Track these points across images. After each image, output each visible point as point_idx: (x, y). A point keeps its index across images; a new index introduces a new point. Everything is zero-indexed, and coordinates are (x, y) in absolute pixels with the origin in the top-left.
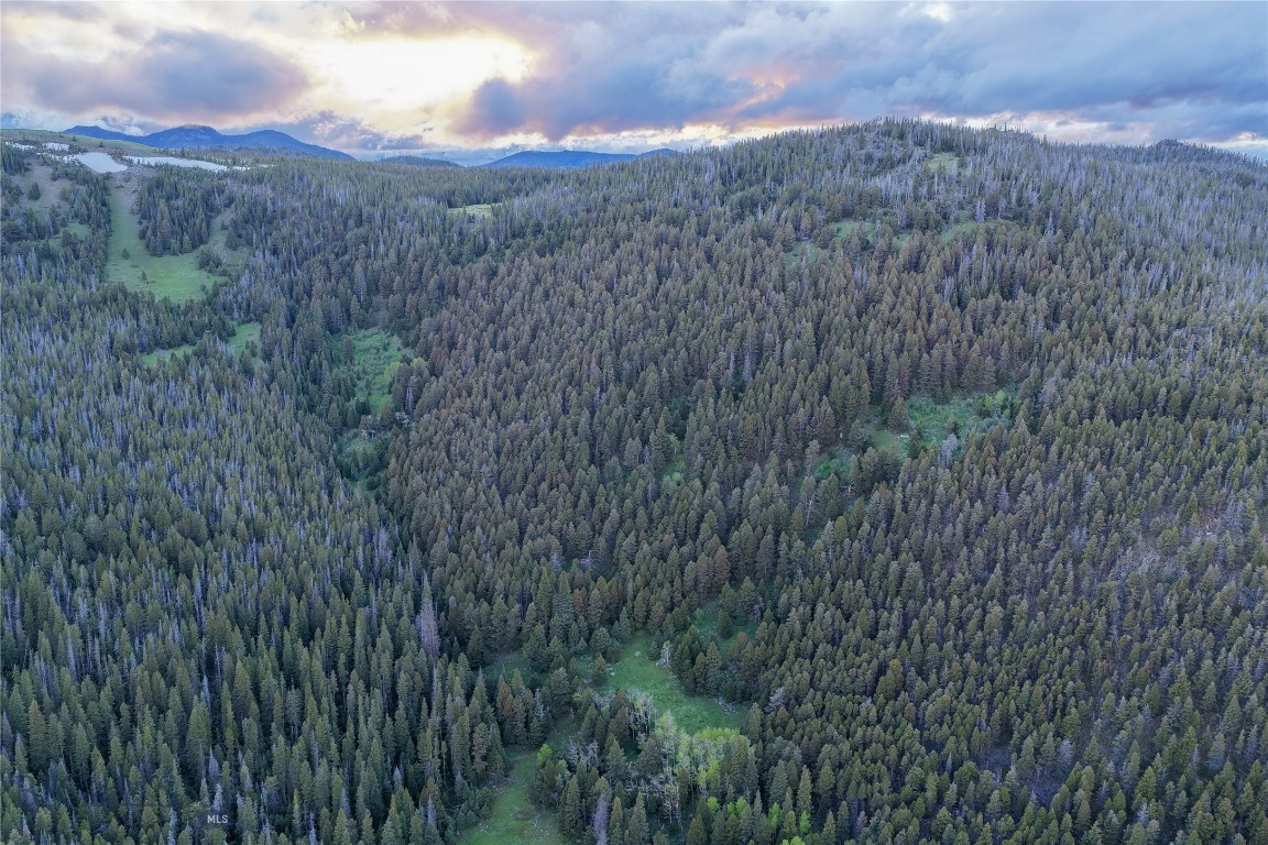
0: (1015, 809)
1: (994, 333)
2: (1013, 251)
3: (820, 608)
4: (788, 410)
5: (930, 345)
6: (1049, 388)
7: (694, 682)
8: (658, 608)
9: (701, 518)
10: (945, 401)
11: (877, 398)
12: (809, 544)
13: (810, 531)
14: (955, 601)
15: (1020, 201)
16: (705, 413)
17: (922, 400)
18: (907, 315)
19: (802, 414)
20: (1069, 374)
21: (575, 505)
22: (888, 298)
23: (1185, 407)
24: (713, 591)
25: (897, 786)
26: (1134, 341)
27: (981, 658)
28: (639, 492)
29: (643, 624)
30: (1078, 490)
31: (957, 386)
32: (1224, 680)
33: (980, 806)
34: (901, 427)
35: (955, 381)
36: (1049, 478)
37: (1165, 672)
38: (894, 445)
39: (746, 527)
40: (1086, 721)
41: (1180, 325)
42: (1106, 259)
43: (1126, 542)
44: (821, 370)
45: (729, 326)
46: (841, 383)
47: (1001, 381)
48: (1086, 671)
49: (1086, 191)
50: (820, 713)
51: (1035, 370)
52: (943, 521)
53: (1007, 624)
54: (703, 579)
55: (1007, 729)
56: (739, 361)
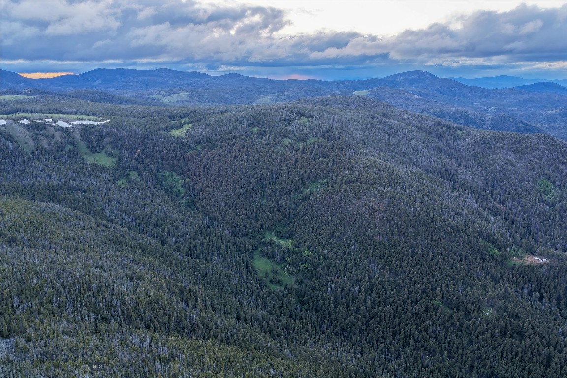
0: (336, 243)
1: (323, 167)
2: (324, 147)
3: (300, 221)
4: (286, 186)
5: (311, 171)
6: (334, 179)
7: (280, 235)
8: (270, 225)
9: (273, 209)
10: (315, 182)
11: (302, 182)
12: (296, 211)
13: (295, 208)
14: (323, 217)
15: (323, 133)
16: (269, 188)
17: (310, 182)
18: (305, 164)
19: (289, 186)
20: (337, 176)
21: (246, 209)
22: (300, 160)
23: (357, 181)
24: (279, 221)
25: (319, 243)
26: (348, 168)
27: (328, 225)
28: (259, 205)
29: (268, 228)
30: (341, 197)
31: (317, 179)
32: (362, 222)
33: (331, 244)
34: (308, 188)
35: (316, 178)
36: (336, 195)
37: (355, 223)
38: (307, 191)
39: (283, 209)
40: (344, 231)
41: (357, 163)
42: (343, 148)
43: (349, 204)
44: (291, 177)
45: (268, 168)
46: (295, 180)
47: (325, 177)
48: (344, 225)
49: (336, 128)
50: (305, 236)
51: (331, 175)
52: (319, 205)
53: (332, 220)
54: (277, 220)
55: (333, 234)
56: (273, 177)
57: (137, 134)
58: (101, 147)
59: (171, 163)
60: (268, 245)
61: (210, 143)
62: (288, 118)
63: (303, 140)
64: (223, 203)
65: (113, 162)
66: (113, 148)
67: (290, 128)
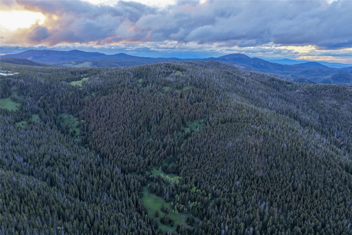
0: (221, 179)
1: (200, 109)
2: (198, 93)
3: (185, 157)
4: (169, 126)
5: (190, 113)
6: (211, 119)
7: (166, 171)
8: (157, 162)
9: (159, 146)
10: (193, 122)
11: (183, 122)
12: (180, 147)
13: (179, 145)
14: (205, 153)
15: (195, 82)
16: (154, 127)
17: (189, 122)
18: (184, 107)
19: (172, 126)
20: (213, 116)
21: (134, 146)
22: (180, 104)
23: (231, 121)
24: (165, 158)
25: (205, 179)
26: (221, 110)
27: (211, 160)
28: (146, 143)
29: (155, 165)
30: (219, 135)
31: (195, 119)
32: (242, 158)
33: (216, 179)
34: (188, 127)
35: (194, 118)
36: (215, 133)
37: (235, 158)
38: (187, 130)
39: (168, 147)
40: (227, 167)
41: (227, 106)
42: (213, 94)
43: (227, 142)
44: (173, 118)
45: (152, 110)
46: (177, 120)
47: (201, 118)
48: (225, 160)
49: (205, 79)
50: (190, 172)
51: (207, 116)
52: (200, 142)
53: (213, 156)
54: (163, 156)
55: (216, 170)
56: (157, 117)
57: (41, 84)
58: (7, 94)
59: (69, 107)
60: (156, 182)
61: (103, 91)
62: (166, 71)
63: (180, 88)
64: (113, 141)
65: (17, 107)
66: (19, 95)
67: (168, 78)
